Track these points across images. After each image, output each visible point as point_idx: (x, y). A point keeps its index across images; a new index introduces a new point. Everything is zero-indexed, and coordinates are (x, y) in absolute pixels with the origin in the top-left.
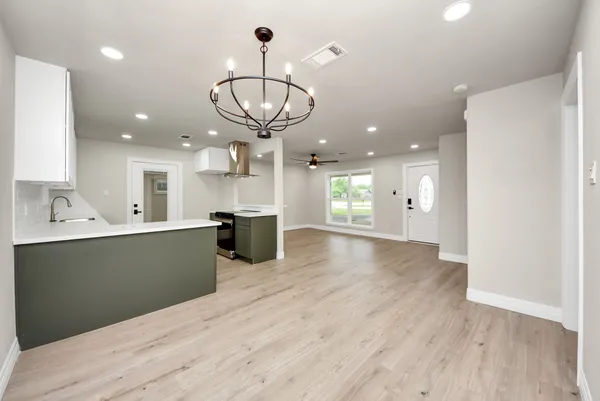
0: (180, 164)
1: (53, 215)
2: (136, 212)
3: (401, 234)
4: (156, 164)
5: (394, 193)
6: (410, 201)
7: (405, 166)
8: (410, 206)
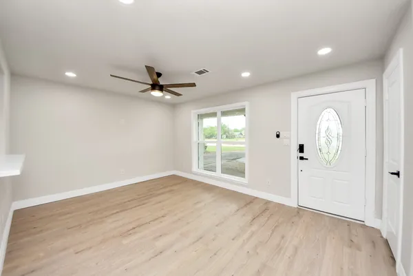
3: (288, 196)
5: (278, 136)
6: (301, 149)
7: (294, 96)
8: (301, 155)
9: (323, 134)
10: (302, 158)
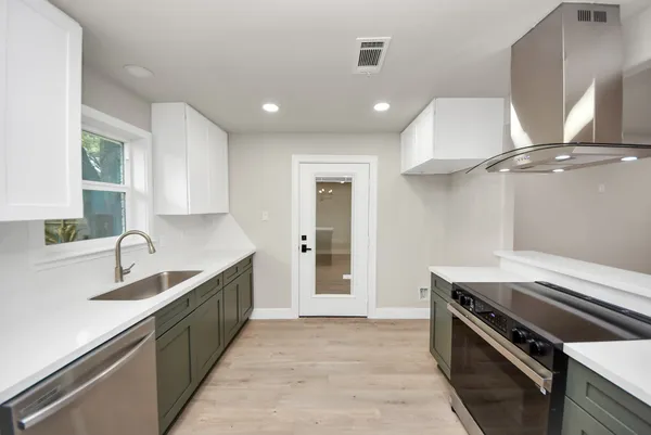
0: (373, 160)
2: (304, 249)
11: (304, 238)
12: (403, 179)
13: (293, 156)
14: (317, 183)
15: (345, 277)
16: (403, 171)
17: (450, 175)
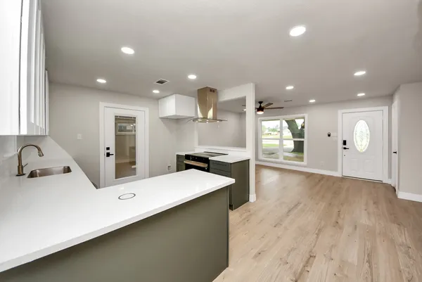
0: (147, 110)
1: (20, 167)
2: (108, 155)
3: (336, 170)
4: (126, 110)
5: (329, 135)
6: (345, 143)
7: (340, 112)
8: (344, 146)
9: (358, 135)
10: (345, 148)
11: (108, 149)
12: (160, 120)
13: (101, 103)
14: (116, 119)
15: (133, 167)
16: (161, 116)
17: (178, 119)
